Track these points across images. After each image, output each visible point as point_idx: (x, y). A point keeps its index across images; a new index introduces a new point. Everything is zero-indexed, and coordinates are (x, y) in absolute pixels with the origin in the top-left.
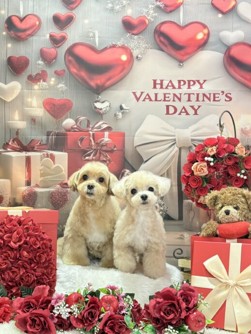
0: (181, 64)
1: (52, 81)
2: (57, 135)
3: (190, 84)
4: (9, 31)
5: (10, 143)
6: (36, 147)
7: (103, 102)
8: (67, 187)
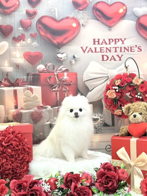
2: (34, 75)
3: (116, 41)
5: (3, 82)
6: (20, 84)
7: (62, 54)
8: (42, 108)
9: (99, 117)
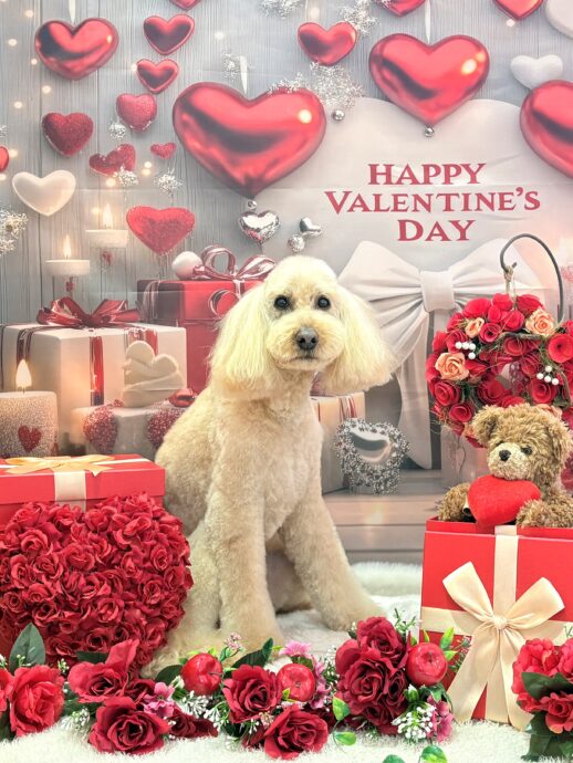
0: (430, 130)
1: (147, 168)
2: (161, 288)
3: (449, 172)
4: (45, 57)
5: (53, 310)
6: (113, 318)
7: (262, 215)
8: (187, 403)
9: (386, 438)
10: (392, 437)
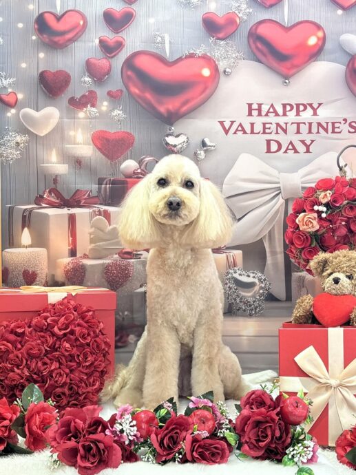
0: (287, 81)
2: (113, 183)
3: (299, 108)
5: (45, 196)
6: (83, 201)
7: (178, 136)
8: (129, 257)
9: (256, 281)
10: (260, 280)
